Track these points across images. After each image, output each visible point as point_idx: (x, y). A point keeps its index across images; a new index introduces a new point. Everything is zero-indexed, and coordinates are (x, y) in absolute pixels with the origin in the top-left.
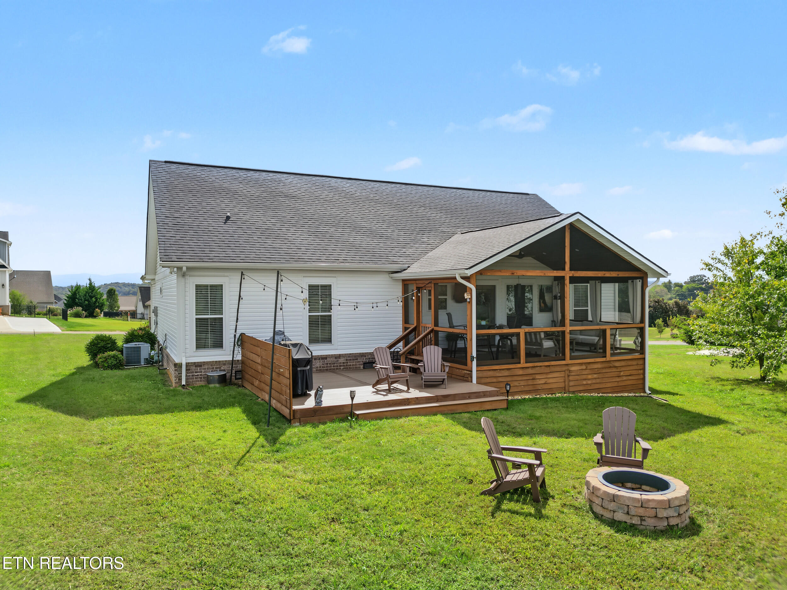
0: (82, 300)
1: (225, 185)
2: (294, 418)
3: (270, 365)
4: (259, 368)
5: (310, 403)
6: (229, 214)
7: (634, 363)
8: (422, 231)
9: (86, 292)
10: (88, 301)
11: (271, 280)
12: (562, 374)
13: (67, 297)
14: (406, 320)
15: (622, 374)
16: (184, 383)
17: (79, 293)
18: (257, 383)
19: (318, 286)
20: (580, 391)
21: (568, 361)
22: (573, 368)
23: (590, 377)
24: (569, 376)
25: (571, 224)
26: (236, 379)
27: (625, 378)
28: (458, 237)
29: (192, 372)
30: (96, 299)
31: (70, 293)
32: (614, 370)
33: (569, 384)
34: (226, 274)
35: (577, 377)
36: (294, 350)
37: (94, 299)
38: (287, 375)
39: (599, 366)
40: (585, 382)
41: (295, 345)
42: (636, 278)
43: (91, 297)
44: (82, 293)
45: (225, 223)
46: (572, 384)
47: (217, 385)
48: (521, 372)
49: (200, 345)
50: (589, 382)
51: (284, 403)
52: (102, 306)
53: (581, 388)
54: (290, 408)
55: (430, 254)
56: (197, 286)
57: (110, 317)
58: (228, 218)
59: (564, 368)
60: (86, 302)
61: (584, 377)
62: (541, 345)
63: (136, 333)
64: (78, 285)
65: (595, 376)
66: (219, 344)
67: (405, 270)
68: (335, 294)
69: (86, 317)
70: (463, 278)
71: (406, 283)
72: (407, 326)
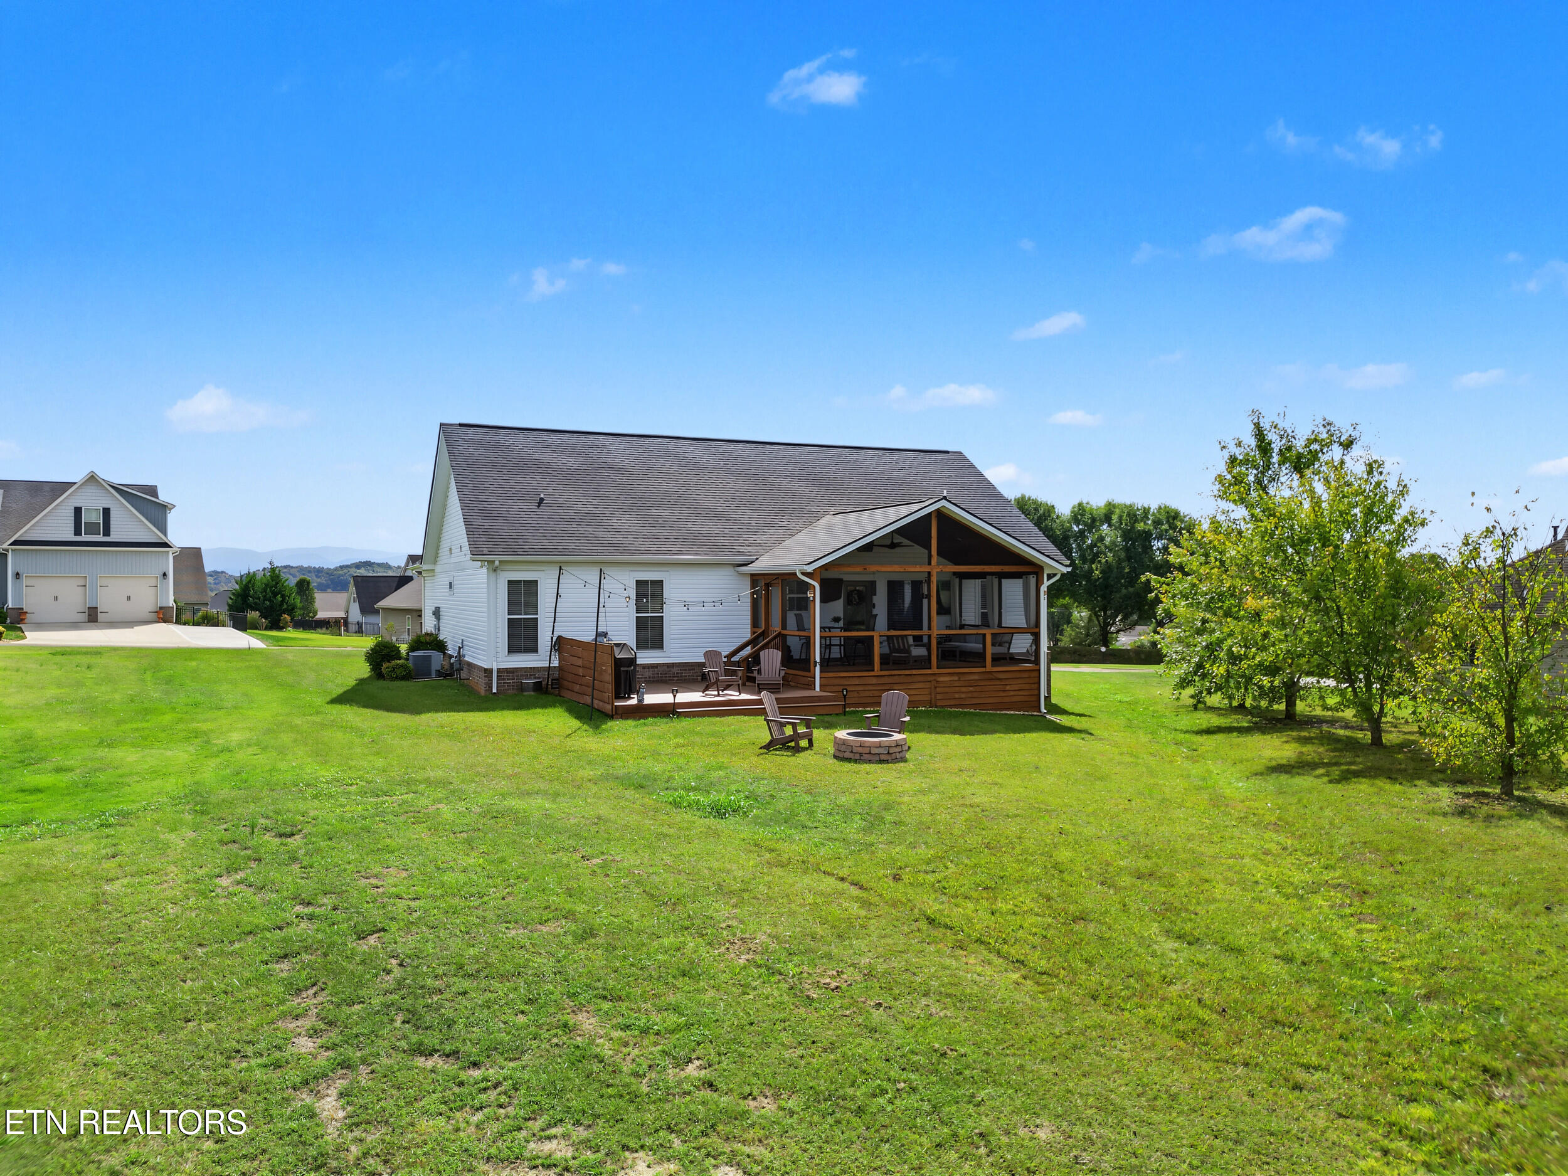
0: (259, 598)
1: (537, 455)
2: (616, 713)
3: (592, 665)
4: (581, 671)
5: (634, 701)
6: (542, 496)
7: (1025, 675)
8: (782, 512)
9: (267, 585)
10: (270, 600)
11: (592, 576)
12: (928, 685)
13: (233, 594)
14: (755, 623)
15: (1008, 688)
16: (494, 691)
17: (253, 587)
18: (577, 688)
19: (647, 581)
20: (951, 706)
21: (934, 670)
22: (941, 679)
23: (964, 689)
24: (936, 687)
25: (938, 511)
26: (552, 688)
27: (1012, 693)
28: (828, 520)
29: (504, 679)
30: (283, 596)
31: (237, 587)
32: (998, 683)
33: (935, 697)
34: (543, 568)
35: (947, 690)
36: (616, 650)
37: (279, 598)
38: (610, 672)
39: (976, 677)
40: (957, 696)
41: (618, 645)
42: (1029, 573)
43: (275, 595)
44: (259, 586)
45: (539, 506)
46: (939, 697)
47: (532, 693)
48: (874, 681)
49: (513, 649)
50: (963, 696)
51: (606, 700)
52: (293, 609)
53: (952, 702)
54: (613, 704)
55: (787, 542)
56: (509, 581)
57: (304, 629)
58: (542, 500)
59: (932, 678)
60: (267, 603)
61: (957, 689)
62: (908, 652)
63: (422, 639)
64: (251, 571)
65: (971, 689)
66: (533, 649)
67: (752, 562)
68: (668, 592)
69: (266, 629)
70: (803, 574)
71: (755, 578)
72: (756, 630)
